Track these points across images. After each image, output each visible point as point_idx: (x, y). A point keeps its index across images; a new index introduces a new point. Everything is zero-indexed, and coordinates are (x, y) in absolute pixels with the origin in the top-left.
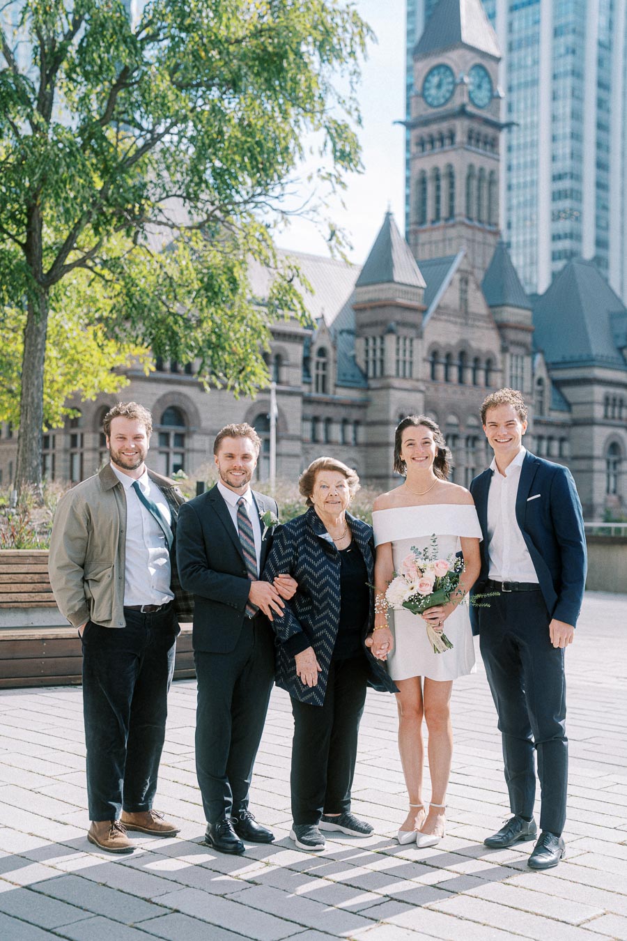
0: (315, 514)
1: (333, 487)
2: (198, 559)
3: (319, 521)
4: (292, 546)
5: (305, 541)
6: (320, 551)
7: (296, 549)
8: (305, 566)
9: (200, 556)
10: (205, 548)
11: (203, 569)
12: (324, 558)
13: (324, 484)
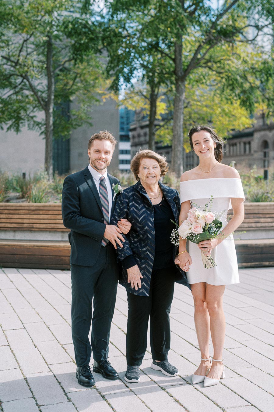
0: (140, 184)
1: (151, 168)
2: (76, 210)
3: (142, 188)
4: (126, 202)
5: (133, 200)
6: (142, 205)
7: (128, 204)
8: (133, 214)
9: (77, 208)
10: (80, 204)
11: (78, 216)
12: (144, 210)
13: (145, 167)
